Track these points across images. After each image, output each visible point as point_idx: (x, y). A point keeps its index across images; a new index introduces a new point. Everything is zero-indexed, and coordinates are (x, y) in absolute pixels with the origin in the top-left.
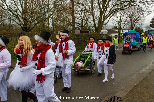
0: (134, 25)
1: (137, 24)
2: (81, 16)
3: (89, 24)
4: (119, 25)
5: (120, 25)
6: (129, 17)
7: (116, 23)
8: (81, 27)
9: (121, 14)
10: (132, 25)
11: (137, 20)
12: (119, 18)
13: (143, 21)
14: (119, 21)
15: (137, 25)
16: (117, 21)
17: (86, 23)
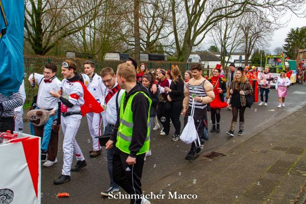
0: (253, 46)
1: (257, 45)
2: (146, 23)
3: (162, 39)
4: (222, 45)
5: (224, 46)
6: (243, 29)
7: (217, 42)
8: (145, 46)
9: (227, 23)
10: (248, 46)
11: (257, 35)
12: (223, 32)
13: (269, 38)
14: (223, 38)
15: (258, 47)
16: (218, 37)
17: (157, 37)
